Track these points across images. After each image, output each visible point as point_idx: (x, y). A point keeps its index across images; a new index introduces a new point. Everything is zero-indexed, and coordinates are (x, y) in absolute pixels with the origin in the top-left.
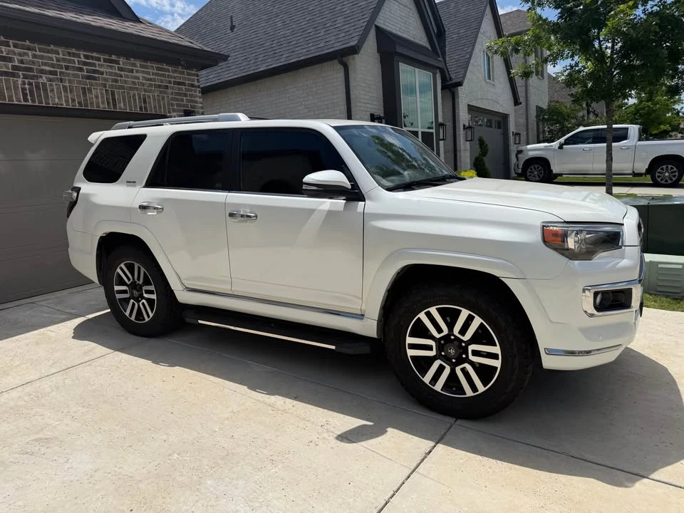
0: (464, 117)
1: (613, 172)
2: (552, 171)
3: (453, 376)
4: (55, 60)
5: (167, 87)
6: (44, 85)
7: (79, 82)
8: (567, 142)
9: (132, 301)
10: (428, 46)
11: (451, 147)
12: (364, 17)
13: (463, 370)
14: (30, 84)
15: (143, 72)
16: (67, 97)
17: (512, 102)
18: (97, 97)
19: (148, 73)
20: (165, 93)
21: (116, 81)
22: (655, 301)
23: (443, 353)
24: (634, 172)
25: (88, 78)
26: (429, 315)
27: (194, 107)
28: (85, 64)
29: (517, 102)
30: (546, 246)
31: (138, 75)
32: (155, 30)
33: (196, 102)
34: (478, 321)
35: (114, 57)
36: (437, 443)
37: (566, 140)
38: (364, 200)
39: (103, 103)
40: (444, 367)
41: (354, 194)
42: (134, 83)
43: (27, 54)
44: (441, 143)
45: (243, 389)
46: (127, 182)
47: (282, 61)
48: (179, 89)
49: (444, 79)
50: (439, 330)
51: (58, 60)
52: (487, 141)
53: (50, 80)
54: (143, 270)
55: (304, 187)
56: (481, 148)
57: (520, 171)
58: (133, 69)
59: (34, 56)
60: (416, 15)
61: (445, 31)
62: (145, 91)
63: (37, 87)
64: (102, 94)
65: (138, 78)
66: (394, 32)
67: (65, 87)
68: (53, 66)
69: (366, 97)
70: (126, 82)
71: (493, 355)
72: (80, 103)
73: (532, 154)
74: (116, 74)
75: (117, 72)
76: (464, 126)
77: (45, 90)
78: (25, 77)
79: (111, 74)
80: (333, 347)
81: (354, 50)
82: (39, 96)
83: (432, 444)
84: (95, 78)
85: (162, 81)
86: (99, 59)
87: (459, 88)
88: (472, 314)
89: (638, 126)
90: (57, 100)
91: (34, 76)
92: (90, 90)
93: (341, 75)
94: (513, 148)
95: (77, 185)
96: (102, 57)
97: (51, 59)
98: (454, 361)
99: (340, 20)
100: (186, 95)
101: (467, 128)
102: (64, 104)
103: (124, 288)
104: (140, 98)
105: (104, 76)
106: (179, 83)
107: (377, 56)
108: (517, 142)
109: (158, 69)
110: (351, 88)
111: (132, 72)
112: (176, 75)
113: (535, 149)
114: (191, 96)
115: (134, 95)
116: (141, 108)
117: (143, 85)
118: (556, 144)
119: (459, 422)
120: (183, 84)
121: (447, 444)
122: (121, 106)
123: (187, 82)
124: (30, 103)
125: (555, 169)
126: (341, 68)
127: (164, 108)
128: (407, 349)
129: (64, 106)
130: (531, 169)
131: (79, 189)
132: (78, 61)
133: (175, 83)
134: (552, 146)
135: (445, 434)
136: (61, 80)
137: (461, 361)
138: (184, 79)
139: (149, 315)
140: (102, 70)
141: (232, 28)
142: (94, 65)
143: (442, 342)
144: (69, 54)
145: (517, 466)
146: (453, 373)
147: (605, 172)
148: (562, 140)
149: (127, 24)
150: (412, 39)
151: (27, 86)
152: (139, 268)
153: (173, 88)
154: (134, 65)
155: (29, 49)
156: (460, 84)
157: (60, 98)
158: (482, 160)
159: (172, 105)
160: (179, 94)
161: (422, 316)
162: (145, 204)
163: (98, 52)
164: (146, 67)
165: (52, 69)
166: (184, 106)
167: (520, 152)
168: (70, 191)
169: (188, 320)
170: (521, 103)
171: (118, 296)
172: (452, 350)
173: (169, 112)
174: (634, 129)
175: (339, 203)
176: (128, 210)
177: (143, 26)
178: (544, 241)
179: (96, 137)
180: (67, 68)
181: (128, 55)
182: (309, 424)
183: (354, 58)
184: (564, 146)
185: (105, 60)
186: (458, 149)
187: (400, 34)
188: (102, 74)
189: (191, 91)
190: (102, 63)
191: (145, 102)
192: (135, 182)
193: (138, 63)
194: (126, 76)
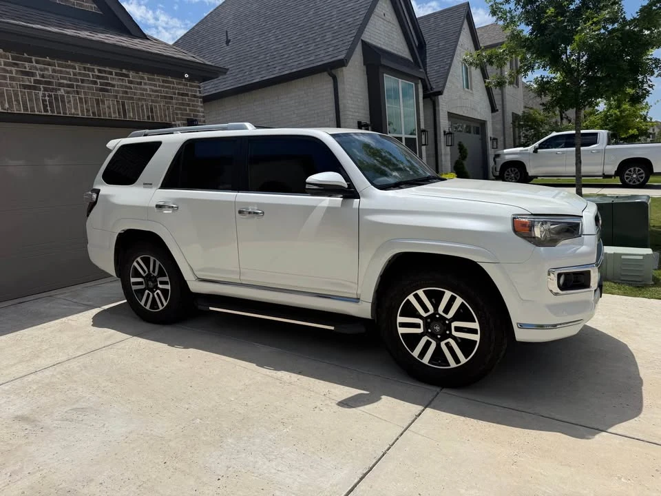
0: (444, 124)
1: (582, 174)
2: (528, 173)
3: (438, 350)
4: (72, 74)
5: (171, 98)
6: (62, 97)
7: (93, 94)
8: (541, 146)
9: (147, 291)
10: (411, 59)
11: (433, 152)
12: (352, 32)
13: (447, 345)
14: (50, 96)
15: (150, 84)
16: (82, 107)
17: (488, 109)
18: (109, 108)
19: (155, 86)
20: (170, 103)
21: (126, 93)
23: (430, 331)
24: (604, 174)
25: (102, 90)
26: (417, 297)
27: (196, 116)
28: (98, 77)
29: (494, 110)
30: (516, 234)
31: (146, 87)
32: (160, 46)
33: (198, 111)
34: (459, 301)
35: (124, 71)
36: (425, 408)
37: (540, 144)
38: (358, 197)
39: (115, 113)
40: (431, 343)
41: (350, 193)
42: (142, 95)
43: (48, 70)
44: (424, 148)
45: (253, 366)
46: (144, 184)
47: (276, 73)
48: (183, 99)
49: (425, 88)
50: (426, 310)
51: (75, 74)
52: (465, 145)
53: (68, 92)
54: (158, 263)
55: (307, 187)
56: (460, 152)
57: (498, 174)
58: (141, 82)
59: (54, 71)
60: (400, 31)
61: (425, 44)
62: (152, 101)
63: (56, 99)
64: (114, 104)
65: (146, 90)
66: (379, 45)
67: (80, 99)
68: (70, 79)
69: (353, 106)
70: (135, 94)
71: (473, 330)
72: (94, 113)
73: (508, 158)
74: (126, 87)
75: (127, 84)
76: (445, 132)
77: (63, 102)
78: (45, 90)
79: (122, 86)
80: (332, 328)
81: (342, 63)
82: (58, 107)
83: (421, 408)
84: (107, 91)
85: (167, 93)
86: (111, 73)
87: (440, 96)
88: (454, 294)
89: (607, 131)
90: (73, 111)
91: (53, 89)
92: (103, 102)
93: (330, 86)
94: (491, 152)
95: (96, 187)
96: (114, 71)
97: (68, 73)
98: (439, 336)
99: (329, 36)
100: (189, 105)
101: (448, 134)
102: (80, 114)
103: (140, 280)
104: (147, 108)
105: (116, 88)
106: (183, 94)
107: (364, 68)
108: (495, 147)
109: (163, 81)
110: (340, 98)
111: (141, 85)
112: (180, 87)
113: (511, 153)
114: (193, 106)
115: (142, 106)
116: (148, 117)
117: (150, 95)
118: (530, 148)
119: (444, 390)
120: (187, 95)
121: (434, 408)
122: (131, 116)
123: (190, 93)
124: (50, 113)
125: (531, 171)
126: (330, 80)
127: (169, 117)
128: (398, 328)
129: (80, 116)
130: (508, 172)
131: (99, 190)
132: (93, 75)
133: (179, 94)
134: (527, 150)
135: (433, 400)
136: (78, 93)
137: (445, 337)
138: (187, 90)
139: (163, 304)
140: (114, 83)
141: (228, 42)
142: (107, 79)
143: (429, 320)
144: (85, 69)
145: (495, 425)
146: (438, 348)
148: (537, 144)
149: (136, 41)
150: (395, 52)
151: (47, 98)
152: (155, 262)
153: (177, 99)
154: (143, 78)
155: (49, 64)
156: (440, 93)
157: (76, 109)
158: (462, 164)
159: (177, 114)
160: (183, 104)
161: (411, 298)
162: (161, 203)
163: (110, 66)
164: (153, 80)
165: (69, 82)
166: (189, 115)
167: (497, 156)
168: (90, 193)
169: (200, 307)
170: (497, 110)
171: (134, 287)
172: (437, 327)
173: (174, 121)
174: (603, 134)
175: (337, 200)
176: (146, 209)
177: (150, 42)
178: (515, 231)
179: (114, 144)
180: (83, 81)
181: (137, 69)
182: (312, 394)
183: (342, 71)
184: (539, 150)
185: (117, 74)
186: (439, 154)
187: (384, 47)
188: (113, 86)
189: (194, 101)
190: (114, 76)
191: (152, 112)
192: (151, 184)
193: (146, 76)
194: (136, 88)
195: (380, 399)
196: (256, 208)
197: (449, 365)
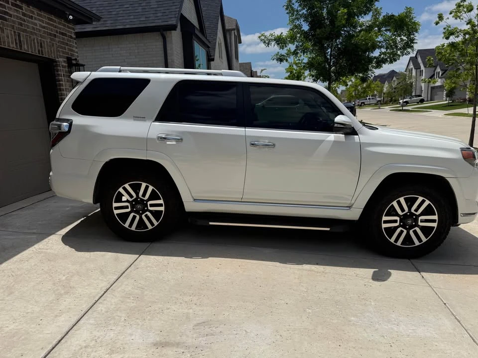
3: (408, 236)
5: (55, 36)
9: (133, 214)
10: (200, 31)
13: (414, 231)
15: (39, 20)
18: (8, 37)
19: (43, 22)
20: (54, 40)
21: (21, 24)
23: (402, 224)
26: (399, 202)
31: (36, 21)
33: (74, 51)
34: (427, 203)
35: (18, 3)
36: (419, 272)
38: (357, 134)
39: (12, 43)
40: (403, 231)
42: (33, 28)
46: (135, 117)
48: (63, 39)
50: (403, 211)
54: (151, 188)
58: (32, 16)
62: (41, 36)
64: (11, 34)
65: (36, 25)
66: (187, 18)
70: (28, 27)
74: (21, 18)
75: (21, 16)
79: (17, 17)
80: (328, 229)
84: (6, 20)
85: (52, 30)
86: (8, 2)
88: (424, 199)
95: (66, 117)
98: (408, 227)
100: (67, 45)
103: (124, 204)
104: (38, 42)
105: (13, 19)
106: (63, 34)
107: (180, 33)
109: (49, 19)
111: (32, 19)
112: (61, 26)
114: (70, 46)
115: (34, 40)
116: (39, 51)
117: (40, 31)
120: (65, 35)
122: (25, 48)
123: (68, 34)
127: (54, 54)
128: (382, 224)
131: (71, 120)
133: (60, 33)
137: (413, 226)
138: (66, 30)
139: (153, 224)
140: (11, 12)
146: (408, 234)
152: (146, 187)
153: (59, 37)
154: (33, 13)
156: (213, 60)
159: (60, 51)
160: (63, 43)
161: (395, 203)
162: (164, 136)
164: (41, 16)
166: (68, 53)
168: (56, 122)
169: (197, 223)
171: (117, 212)
173: (57, 58)
179: (83, 76)
181: (28, 2)
185: (12, 5)
187: (190, 20)
188: (11, 15)
189: (70, 41)
190: (10, 6)
191: (41, 47)
193: (36, 11)
194: (28, 22)
196: (267, 141)
197: (414, 244)
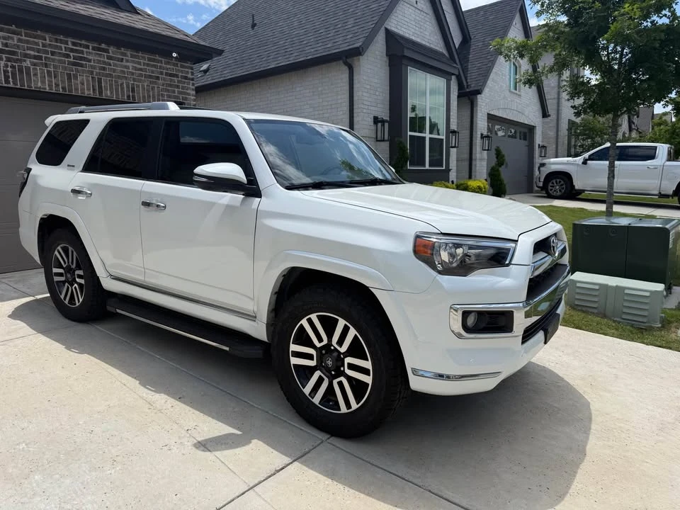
0: (482, 125)
2: (574, 186)
3: (330, 391)
4: (41, 45)
5: (158, 78)
6: (28, 69)
7: (65, 68)
8: (591, 158)
9: (67, 284)
10: (445, 52)
11: (466, 156)
12: (374, 19)
13: (340, 384)
14: (13, 67)
15: (133, 62)
16: (50, 82)
17: (539, 113)
18: (83, 84)
19: (139, 63)
20: (155, 83)
21: (104, 69)
22: (617, 329)
23: (323, 364)
24: (660, 193)
25: (74, 64)
26: (310, 321)
27: (186, 99)
28: (72, 50)
29: (545, 115)
30: (416, 256)
31: (128, 64)
32: (150, 22)
33: (189, 94)
34: (353, 333)
35: (103, 46)
37: (590, 156)
38: (260, 196)
39: (89, 90)
40: (323, 379)
41: (251, 189)
42: (123, 72)
43: (13, 39)
44: (453, 151)
46: (68, 166)
47: (292, 60)
48: (171, 80)
49: (460, 86)
50: (320, 340)
51: (44, 45)
52: (504, 152)
53: (35, 65)
54: (75, 254)
55: (196, 179)
56: (497, 158)
57: (541, 184)
58: (123, 59)
59: (20, 40)
60: (434, 21)
61: (471, 39)
62: (134, 80)
63: (21, 71)
64: (88, 81)
65: (127, 67)
66: (407, 35)
67: (49, 72)
68: (38, 51)
69: (370, 100)
70: (114, 70)
72: (64, 88)
73: (554, 168)
74: (104, 63)
75: (106, 60)
76: (482, 135)
77: (28, 74)
78: (8, 60)
79: (99, 62)
80: (227, 349)
81: (358, 52)
82: (22, 80)
83: (287, 460)
84: (82, 65)
85: (153, 72)
86: (87, 47)
87: (479, 96)
88: (347, 323)
89: (668, 145)
90: (39, 84)
91: (18, 59)
92: (76, 78)
93: (346, 76)
94: (538, 160)
95: (29, 166)
96: (91, 45)
97: (37, 44)
98: (333, 373)
99: (351, 21)
100: (178, 87)
101: (486, 137)
102: (48, 88)
103: (61, 271)
104: (128, 87)
105: (92, 64)
106: (171, 75)
107: (386, 59)
108: (543, 155)
109: (150, 60)
110: (355, 90)
111: (122, 61)
112: (168, 66)
113: (558, 163)
114: (183, 88)
115: (122, 84)
116: (129, 97)
117: (133, 74)
118: (579, 159)
120: (177, 76)
122: (107, 94)
123: (180, 74)
124: (11, 85)
125: (578, 184)
126: (345, 69)
127: (154, 98)
128: (291, 357)
129: (47, 89)
130: (553, 183)
131: (31, 169)
132: (65, 48)
133: (167, 74)
134: (576, 161)
135: (308, 452)
136: (46, 65)
137: (338, 373)
138: (177, 70)
139: (79, 300)
140: (90, 57)
141: (254, 26)
142: (82, 52)
143: (324, 352)
144: (57, 40)
146: (331, 386)
147: (606, 190)
148: (586, 155)
149: (122, 14)
150: (428, 44)
151: (9, 69)
152: (73, 252)
153: (164, 79)
154: (125, 55)
155: (14, 33)
156: (479, 92)
157: (43, 82)
158: (498, 170)
159: (162, 95)
160: (170, 85)
161: (305, 322)
162: (77, 188)
163: (87, 40)
165: (37, 54)
166: (176, 97)
167: (543, 165)
168: (23, 172)
170: (549, 116)
171: (56, 279)
174: (663, 149)
175: (238, 198)
177: (140, 17)
178: (416, 252)
179: (52, 120)
180: (53, 53)
181: (118, 44)
183: (359, 59)
184: (588, 162)
185: (94, 48)
186: (474, 157)
187: (413, 38)
188: (89, 61)
189: (184, 83)
190: (91, 51)
191: (133, 91)
192: (73, 166)
193: (129, 53)
194: (115, 65)
195: (250, 442)
196: (160, 200)
197: (340, 410)
